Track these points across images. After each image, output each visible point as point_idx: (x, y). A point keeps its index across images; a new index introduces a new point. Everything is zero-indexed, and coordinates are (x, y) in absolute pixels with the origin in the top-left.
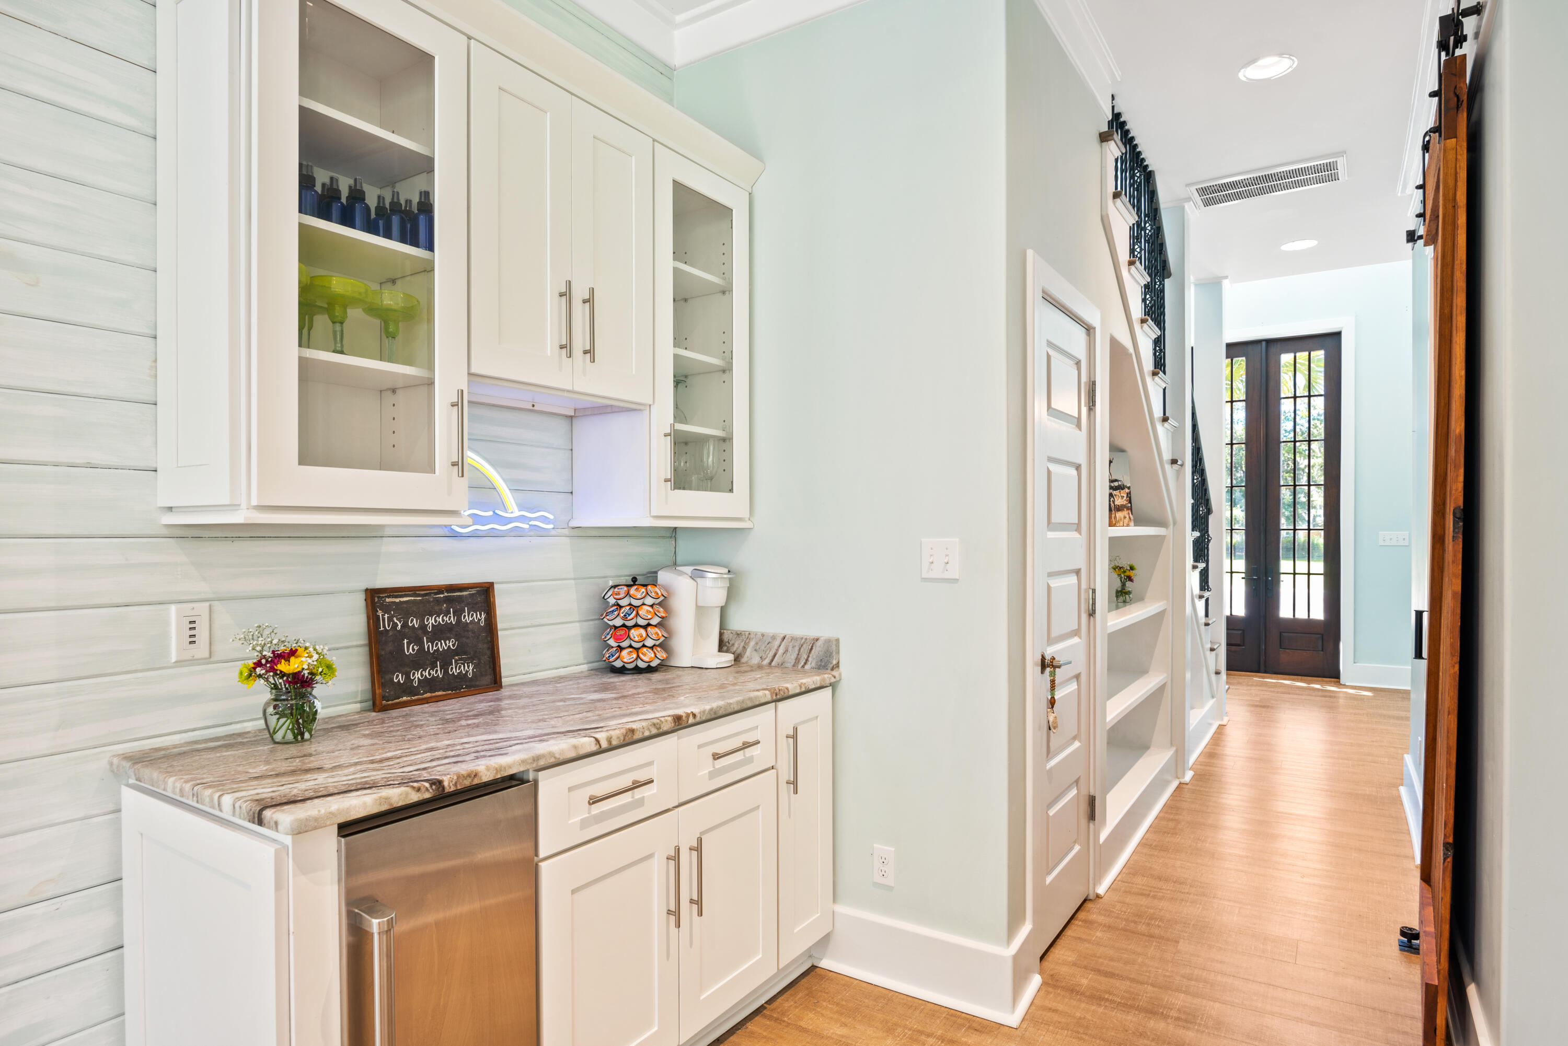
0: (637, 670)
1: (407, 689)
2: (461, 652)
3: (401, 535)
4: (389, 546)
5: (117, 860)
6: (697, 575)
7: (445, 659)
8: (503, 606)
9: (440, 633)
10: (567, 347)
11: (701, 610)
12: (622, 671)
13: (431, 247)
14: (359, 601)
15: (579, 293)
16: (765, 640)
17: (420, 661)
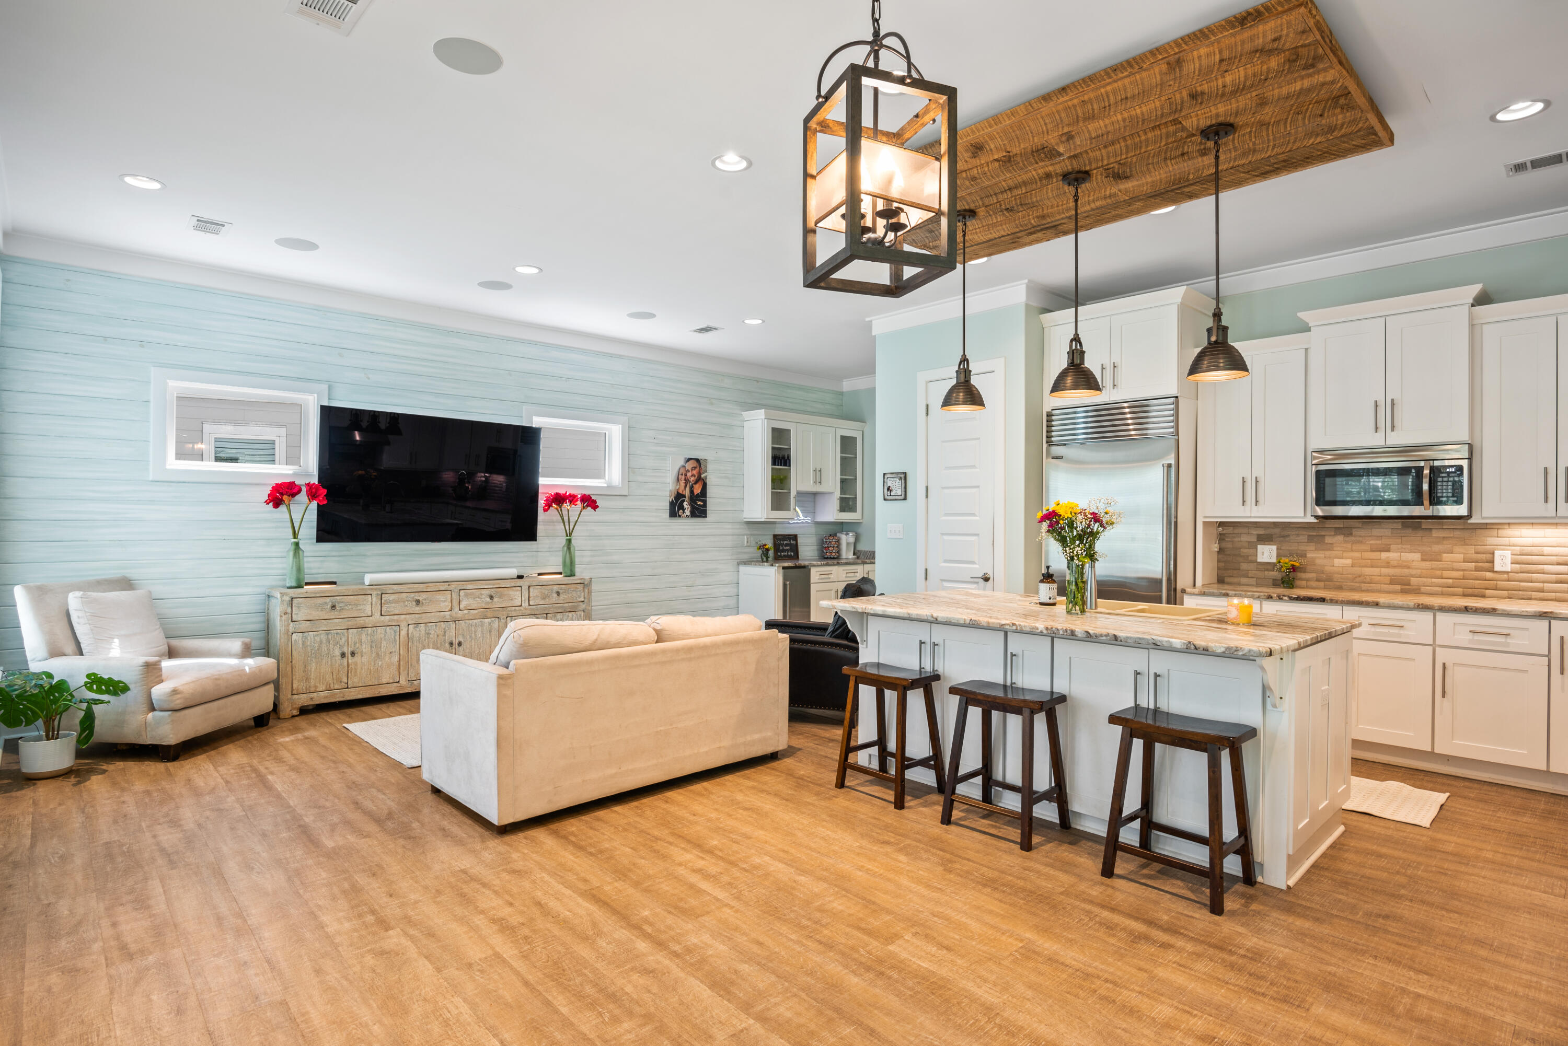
0: (831, 558)
1: (780, 556)
2: (791, 550)
3: (780, 523)
4: (778, 525)
5: (738, 580)
6: (847, 534)
7: (787, 551)
8: (800, 540)
9: (787, 545)
10: (815, 482)
11: (848, 544)
12: (827, 558)
13: (790, 466)
14: (772, 537)
15: (818, 470)
16: (865, 552)
17: (783, 551)
